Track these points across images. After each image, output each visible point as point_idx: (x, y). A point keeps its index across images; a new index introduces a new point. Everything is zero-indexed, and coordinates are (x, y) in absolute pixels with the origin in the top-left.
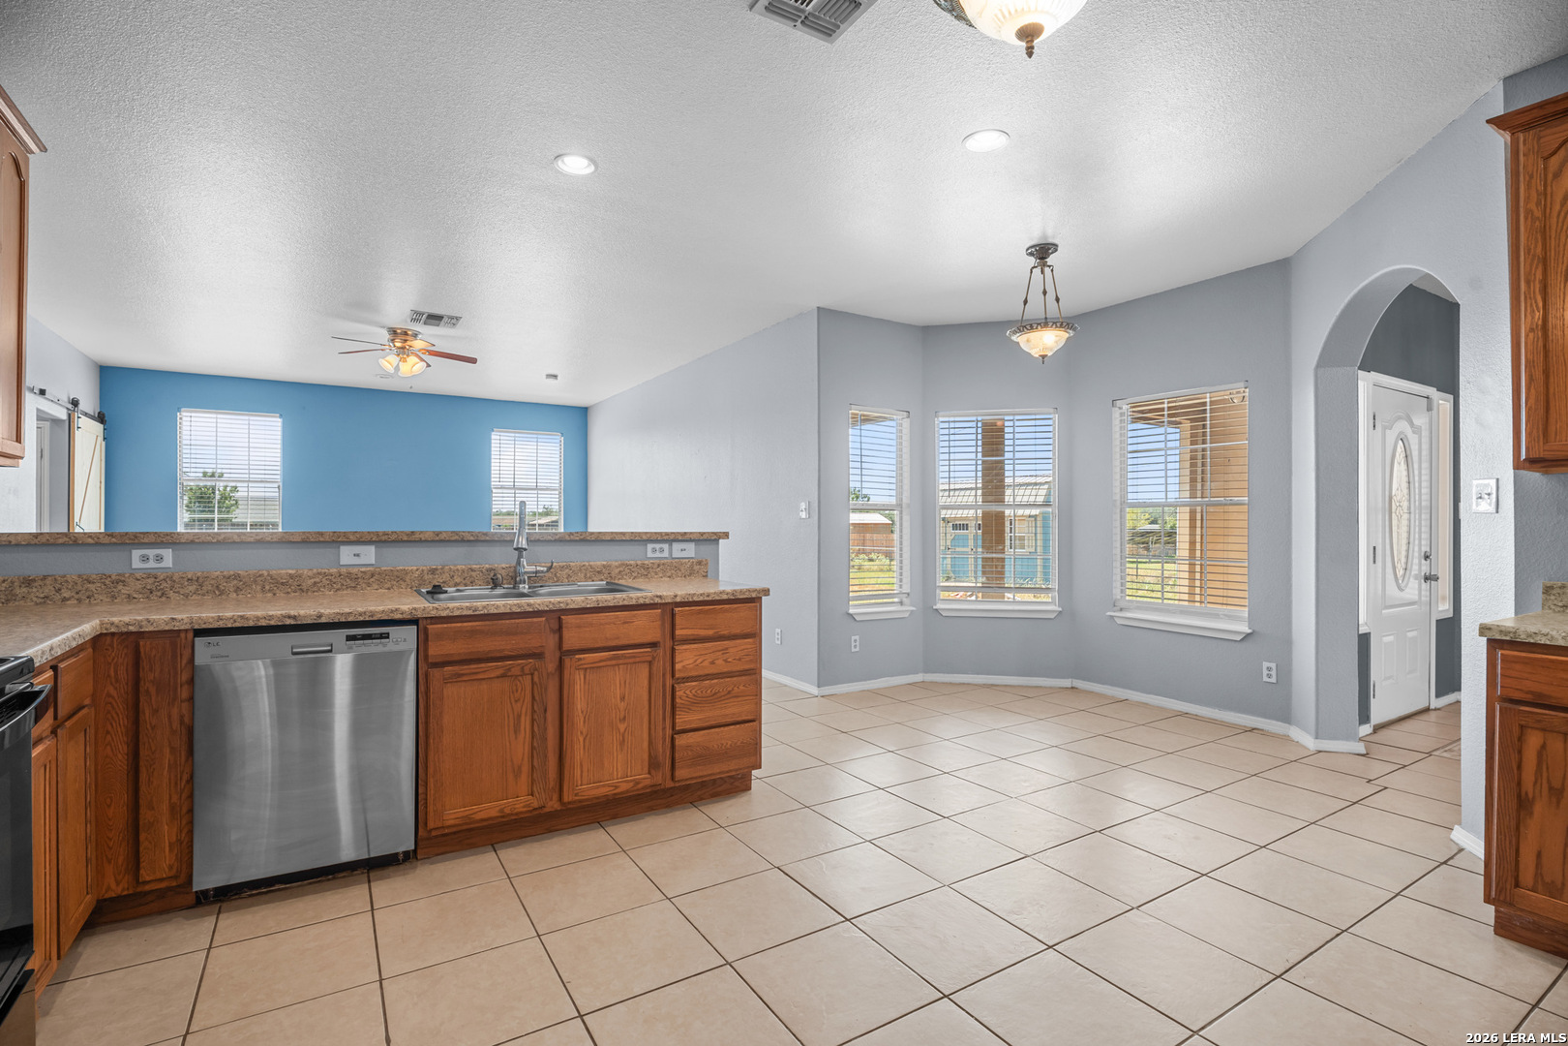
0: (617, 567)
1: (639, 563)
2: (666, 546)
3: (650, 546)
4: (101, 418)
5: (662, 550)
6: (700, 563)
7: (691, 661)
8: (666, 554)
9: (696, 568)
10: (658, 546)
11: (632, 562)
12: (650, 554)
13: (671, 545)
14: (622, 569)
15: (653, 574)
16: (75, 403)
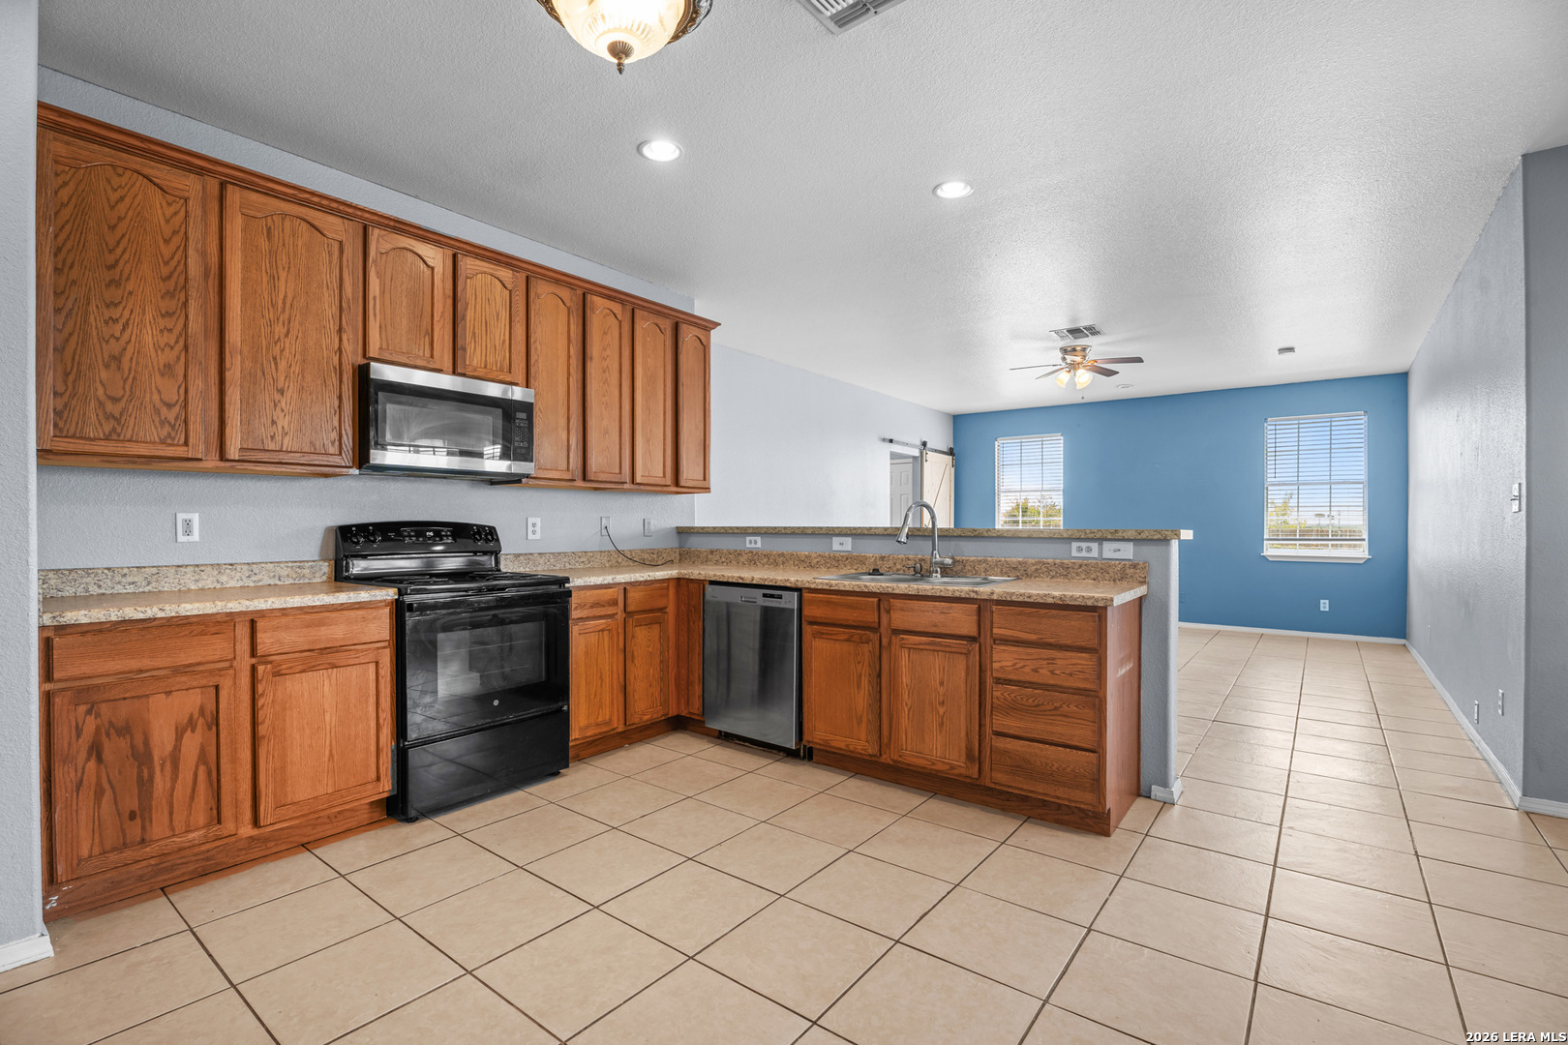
0: (1033, 565)
1: (1058, 561)
2: (1095, 546)
3: (1075, 545)
4: (951, 452)
5: (1089, 550)
6: (1135, 566)
7: (1009, 664)
8: (1095, 554)
9: (1130, 571)
10: (1084, 545)
11: (1050, 561)
12: (1074, 553)
13: (1101, 544)
14: (1038, 567)
15: (1074, 575)
16: (924, 444)
